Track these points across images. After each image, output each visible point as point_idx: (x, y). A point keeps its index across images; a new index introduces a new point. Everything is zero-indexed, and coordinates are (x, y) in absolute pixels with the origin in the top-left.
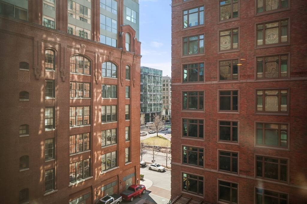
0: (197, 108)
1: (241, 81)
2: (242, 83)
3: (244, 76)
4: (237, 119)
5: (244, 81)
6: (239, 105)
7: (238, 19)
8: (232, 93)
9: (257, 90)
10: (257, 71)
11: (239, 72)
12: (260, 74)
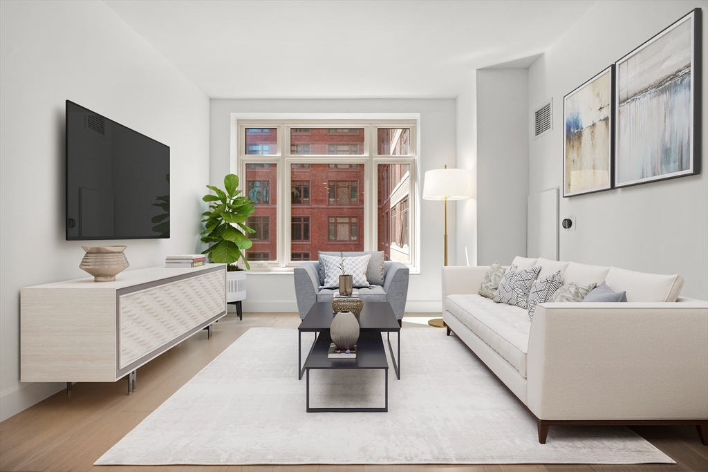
0: (260, 238)
1: (313, 206)
2: (314, 208)
3: (317, 201)
4: (308, 250)
5: (315, 206)
6: (310, 234)
7: (309, 134)
8: (302, 220)
9: (329, 217)
10: (329, 197)
11: (310, 195)
12: (332, 200)
